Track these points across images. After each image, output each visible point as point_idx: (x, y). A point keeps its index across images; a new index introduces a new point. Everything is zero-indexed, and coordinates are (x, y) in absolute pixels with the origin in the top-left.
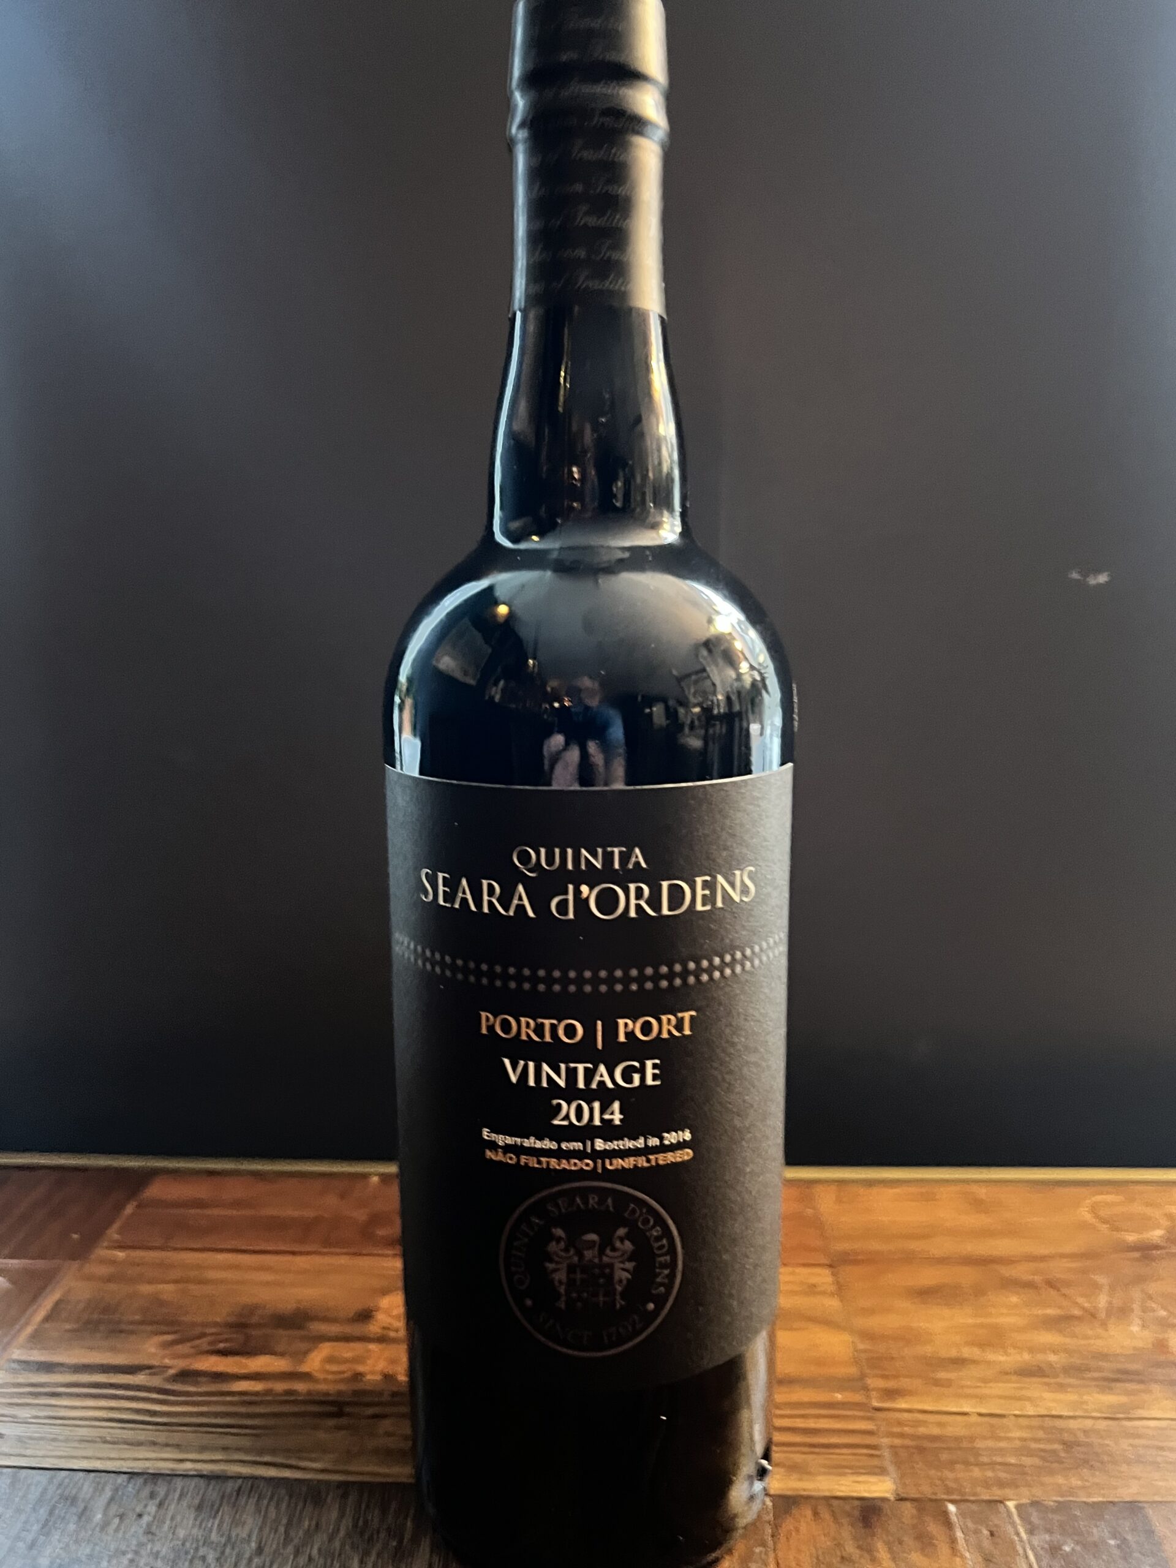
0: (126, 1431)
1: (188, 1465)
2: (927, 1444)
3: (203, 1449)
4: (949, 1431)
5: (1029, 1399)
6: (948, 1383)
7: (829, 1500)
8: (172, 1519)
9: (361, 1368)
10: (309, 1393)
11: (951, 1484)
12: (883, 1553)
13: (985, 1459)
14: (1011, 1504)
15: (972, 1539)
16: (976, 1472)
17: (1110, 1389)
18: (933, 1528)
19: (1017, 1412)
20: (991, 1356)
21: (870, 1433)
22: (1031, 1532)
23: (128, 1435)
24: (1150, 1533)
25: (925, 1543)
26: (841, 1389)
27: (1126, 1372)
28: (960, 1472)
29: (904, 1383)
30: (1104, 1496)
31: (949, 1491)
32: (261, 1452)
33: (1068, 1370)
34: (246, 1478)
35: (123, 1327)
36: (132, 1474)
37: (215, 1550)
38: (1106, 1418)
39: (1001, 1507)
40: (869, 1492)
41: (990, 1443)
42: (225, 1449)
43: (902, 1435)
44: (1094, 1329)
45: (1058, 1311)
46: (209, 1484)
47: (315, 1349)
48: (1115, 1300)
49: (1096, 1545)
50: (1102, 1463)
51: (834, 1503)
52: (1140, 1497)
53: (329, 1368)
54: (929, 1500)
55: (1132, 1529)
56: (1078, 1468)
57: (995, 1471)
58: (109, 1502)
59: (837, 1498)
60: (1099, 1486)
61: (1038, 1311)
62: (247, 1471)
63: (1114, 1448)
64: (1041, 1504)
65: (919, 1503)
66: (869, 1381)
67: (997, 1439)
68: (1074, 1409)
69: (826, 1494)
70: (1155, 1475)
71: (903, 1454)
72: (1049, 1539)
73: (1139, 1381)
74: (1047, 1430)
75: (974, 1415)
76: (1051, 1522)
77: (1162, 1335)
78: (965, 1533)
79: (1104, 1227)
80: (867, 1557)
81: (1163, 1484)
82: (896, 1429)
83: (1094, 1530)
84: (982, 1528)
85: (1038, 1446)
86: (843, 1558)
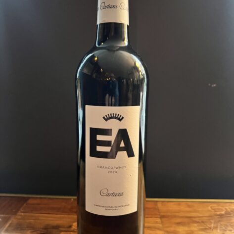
44: (211, 231)
45: (204, 227)
47: (60, 233)
48: (215, 225)
61: (200, 227)
77: (223, 232)
79: (213, 211)
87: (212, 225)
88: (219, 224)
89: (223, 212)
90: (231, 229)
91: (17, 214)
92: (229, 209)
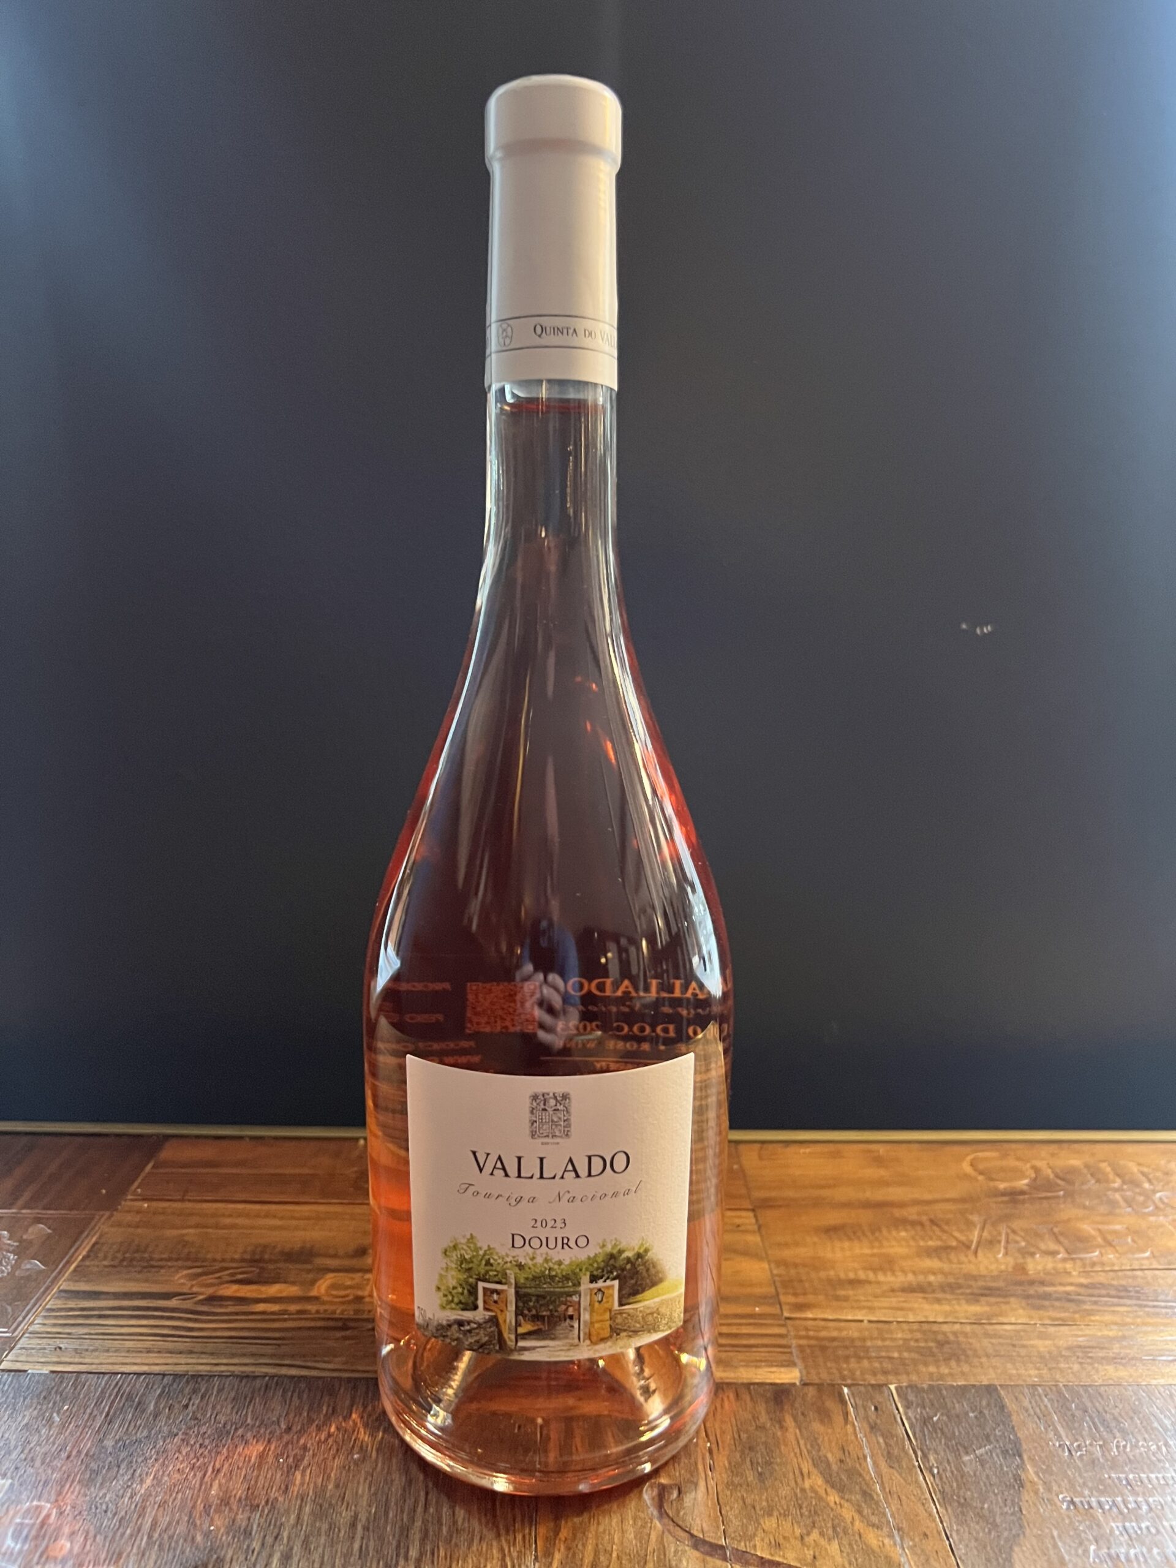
0: (166, 1343)
1: (223, 1368)
2: (827, 1344)
3: (233, 1355)
4: (844, 1333)
5: (911, 1309)
6: (846, 1299)
7: (748, 1386)
8: (214, 1407)
9: (360, 1293)
10: (318, 1312)
11: (846, 1373)
12: (789, 1421)
13: (873, 1354)
14: (892, 1387)
15: (861, 1411)
16: (866, 1363)
17: (977, 1301)
18: (831, 1404)
19: (900, 1320)
20: (881, 1277)
21: (780, 1336)
22: (907, 1407)
23: (170, 1346)
24: (1002, 1407)
25: (824, 1415)
26: (759, 1304)
27: (989, 1289)
28: (853, 1364)
29: (811, 1298)
30: (966, 1380)
31: (843, 1378)
32: (283, 1357)
33: (943, 1288)
34: (272, 1377)
35: (154, 1263)
36: (176, 1376)
37: (251, 1430)
38: (971, 1323)
39: (885, 1389)
40: (780, 1379)
41: (880, 1343)
42: (253, 1355)
43: (808, 1337)
44: (967, 1256)
45: (939, 1243)
46: (241, 1381)
47: (320, 1279)
48: (985, 1234)
49: (958, 1416)
50: (967, 1356)
51: (752, 1387)
52: (996, 1383)
53: (334, 1292)
54: (828, 1384)
55: (988, 1405)
56: (947, 1360)
57: (881, 1363)
58: (160, 1395)
59: (754, 1384)
60: (963, 1373)
61: (922, 1243)
62: (272, 1371)
63: (977, 1346)
64: (916, 1386)
65: (820, 1387)
66: (782, 1298)
67: (884, 1339)
68: (946, 1316)
69: (745, 1381)
70: (1009, 1366)
71: (808, 1351)
72: (921, 1413)
73: (999, 1296)
74: (924, 1332)
75: (866, 1322)
76: (923, 1400)
77: (1021, 1261)
78: (855, 1407)
79: (981, 1178)
80: (777, 1426)
81: (1014, 1372)
82: (803, 1333)
83: (957, 1405)
84: (869, 1403)
85: (916, 1345)
86: (758, 1428)
87: (975, 1235)
88: (1003, 1229)
89: (1023, 1183)
90: (1053, 1246)
91: (119, 1207)
92: (1050, 1168)
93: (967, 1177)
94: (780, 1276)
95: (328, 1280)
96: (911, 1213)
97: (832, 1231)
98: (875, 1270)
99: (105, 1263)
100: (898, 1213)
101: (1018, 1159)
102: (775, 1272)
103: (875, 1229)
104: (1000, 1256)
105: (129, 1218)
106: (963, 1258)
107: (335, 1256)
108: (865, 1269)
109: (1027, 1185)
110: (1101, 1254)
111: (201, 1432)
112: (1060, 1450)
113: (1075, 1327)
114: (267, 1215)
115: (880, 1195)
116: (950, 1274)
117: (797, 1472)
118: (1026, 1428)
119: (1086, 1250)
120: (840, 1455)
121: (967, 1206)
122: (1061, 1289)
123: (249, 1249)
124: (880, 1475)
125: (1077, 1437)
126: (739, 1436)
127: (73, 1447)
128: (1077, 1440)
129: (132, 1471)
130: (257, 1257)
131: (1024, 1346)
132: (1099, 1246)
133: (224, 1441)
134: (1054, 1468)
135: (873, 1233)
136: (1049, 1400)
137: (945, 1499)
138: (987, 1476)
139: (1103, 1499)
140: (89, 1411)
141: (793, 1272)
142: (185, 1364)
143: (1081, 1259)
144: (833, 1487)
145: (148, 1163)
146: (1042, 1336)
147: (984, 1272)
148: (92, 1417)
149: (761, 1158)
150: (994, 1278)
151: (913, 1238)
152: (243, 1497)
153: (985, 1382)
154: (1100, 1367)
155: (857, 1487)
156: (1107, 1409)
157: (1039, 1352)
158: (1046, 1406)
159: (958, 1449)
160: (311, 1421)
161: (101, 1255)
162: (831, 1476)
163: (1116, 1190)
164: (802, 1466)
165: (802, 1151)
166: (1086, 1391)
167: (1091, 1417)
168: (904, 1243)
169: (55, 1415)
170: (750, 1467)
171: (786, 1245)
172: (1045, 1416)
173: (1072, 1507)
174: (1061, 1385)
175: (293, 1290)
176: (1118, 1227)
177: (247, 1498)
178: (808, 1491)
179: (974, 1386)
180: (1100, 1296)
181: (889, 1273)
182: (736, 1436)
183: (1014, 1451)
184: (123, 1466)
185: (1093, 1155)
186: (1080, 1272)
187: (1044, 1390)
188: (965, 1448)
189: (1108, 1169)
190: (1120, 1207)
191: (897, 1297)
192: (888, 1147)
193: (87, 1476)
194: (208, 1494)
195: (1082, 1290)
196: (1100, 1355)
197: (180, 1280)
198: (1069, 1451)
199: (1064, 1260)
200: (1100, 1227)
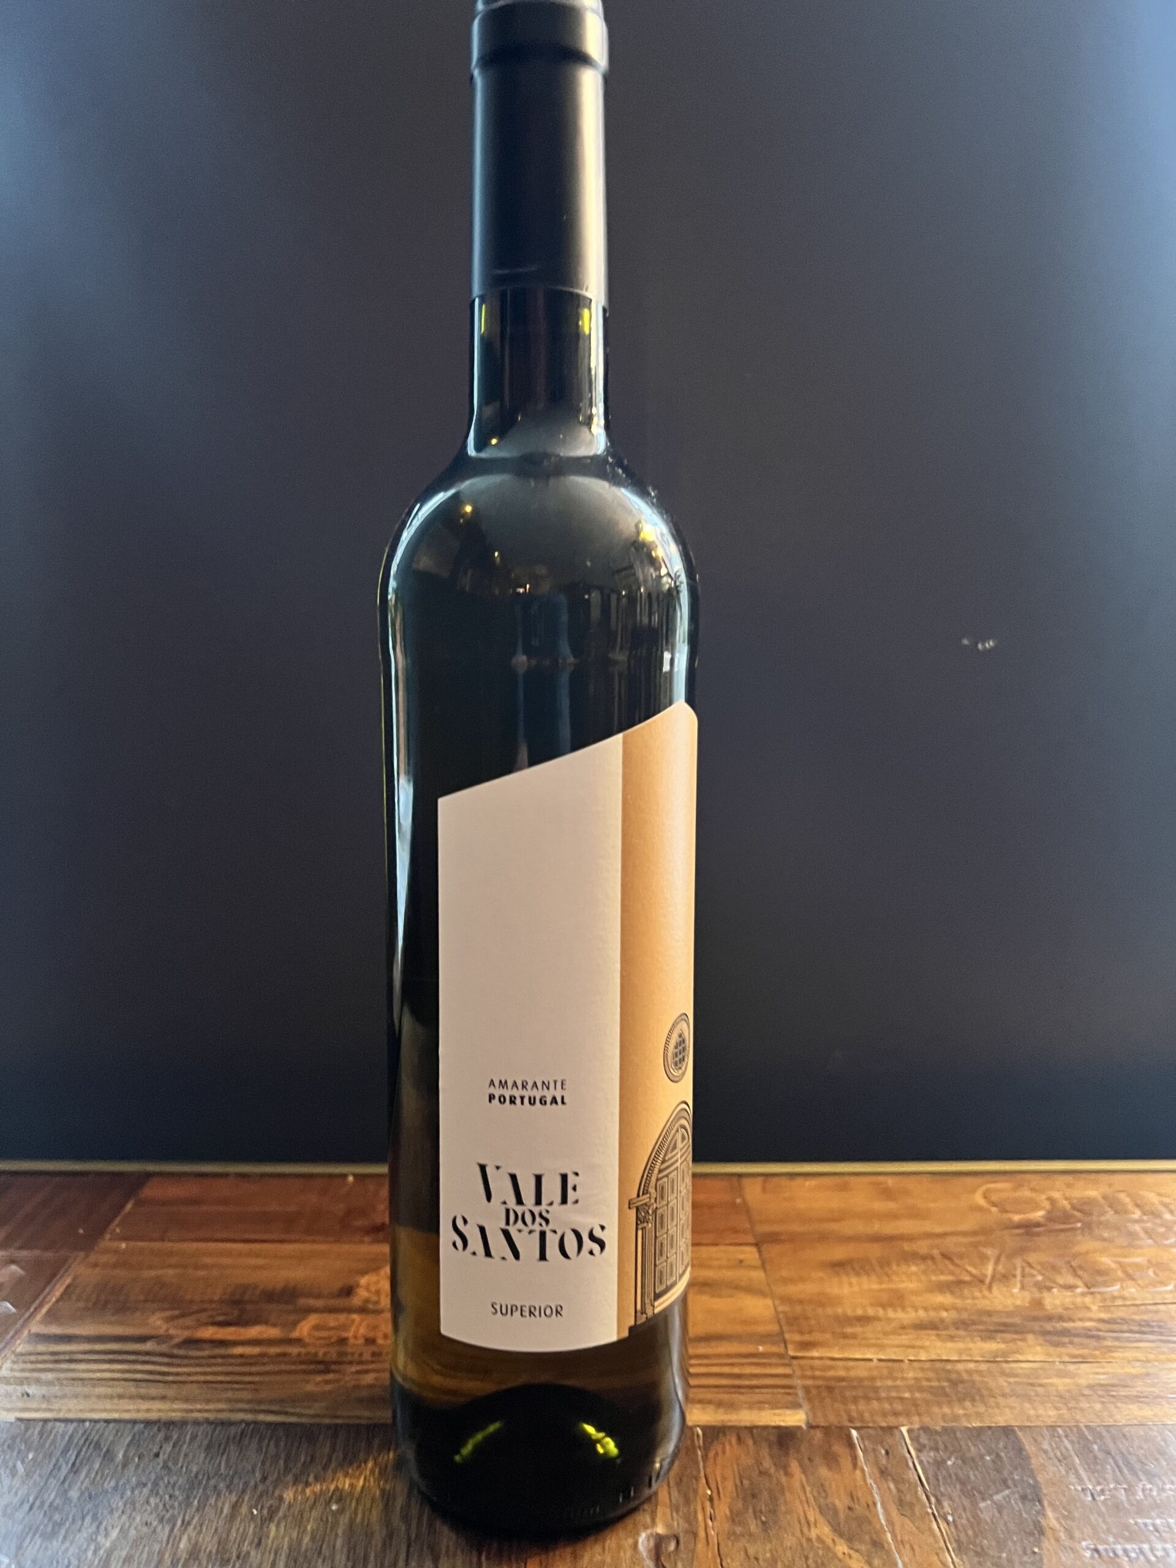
0: (139, 1389)
1: (197, 1414)
2: (833, 1383)
3: (208, 1401)
4: (852, 1374)
5: (923, 1347)
6: (854, 1336)
7: (750, 1429)
8: (186, 1455)
9: (345, 1335)
10: (299, 1354)
11: (854, 1414)
12: (794, 1466)
13: (883, 1395)
14: (904, 1429)
15: (871, 1456)
16: (875, 1404)
17: (992, 1338)
18: (838, 1448)
19: (911, 1358)
20: (891, 1314)
21: (786, 1376)
22: (919, 1450)
23: (143, 1391)
24: (1020, 1450)
25: (831, 1460)
26: (762, 1343)
27: (1005, 1325)
28: (862, 1406)
29: (817, 1336)
30: (981, 1421)
31: (851, 1420)
32: (260, 1402)
33: (956, 1325)
34: (248, 1424)
35: (129, 1305)
36: (148, 1423)
37: (225, 1480)
38: (987, 1362)
39: (896, 1432)
40: (784, 1422)
41: (889, 1383)
42: (229, 1400)
43: (814, 1378)
44: (981, 1291)
45: (950, 1278)
46: (215, 1429)
47: (303, 1319)
48: (1000, 1268)
49: (973, 1459)
50: (982, 1396)
51: (755, 1431)
52: (1013, 1423)
53: (317, 1334)
54: (836, 1427)
55: (1005, 1448)
56: (961, 1400)
57: (891, 1404)
58: (128, 1445)
59: (757, 1427)
60: (978, 1414)
61: (933, 1278)
62: (249, 1417)
63: (992, 1384)
64: (928, 1428)
65: (827, 1430)
66: (787, 1336)
67: (895, 1379)
68: (960, 1354)
69: (748, 1424)
70: (1027, 1405)
71: (814, 1392)
72: (935, 1456)
73: (1016, 1332)
74: (936, 1371)
75: (875, 1361)
76: (936, 1443)
77: (1037, 1295)
78: (864, 1451)
79: (994, 1209)
80: (782, 1472)
81: (1032, 1412)
82: (809, 1373)
83: (972, 1448)
84: (879, 1447)
85: (928, 1384)
86: (761, 1473)
87: (989, 1269)
88: (1018, 1262)
89: (1038, 1215)
90: (1071, 1280)
91: (96, 1248)
92: (1066, 1199)
93: (980, 1209)
94: (784, 1313)
95: (313, 1319)
96: (922, 1247)
97: (839, 1266)
98: (884, 1306)
99: (81, 1305)
100: (907, 1246)
101: (1033, 1190)
102: (780, 1309)
103: (884, 1263)
104: (1016, 1291)
105: (104, 1258)
106: (977, 1294)
107: (318, 1296)
108: (872, 1305)
109: (1043, 1217)
110: (1122, 1288)
111: (172, 1482)
112: (1082, 1495)
113: (1096, 1365)
114: (249, 1254)
115: (890, 1228)
116: (966, 1310)
117: (803, 1521)
118: (1046, 1471)
119: (1105, 1284)
120: (847, 1502)
121: (982, 1238)
122: (1079, 1324)
123: (229, 1290)
124: (890, 1522)
125: (1101, 1480)
126: (742, 1482)
127: (36, 1499)
128: (1099, 1484)
129: (97, 1523)
130: (237, 1297)
131: (1041, 1385)
132: (1121, 1280)
133: (195, 1493)
134: (1077, 1515)
135: (882, 1267)
136: (1072, 1442)
137: (960, 1549)
138: (1005, 1523)
139: (1128, 1547)
140: (54, 1460)
141: (798, 1309)
142: (156, 1410)
143: (1099, 1293)
144: (841, 1536)
145: (127, 1202)
146: (1061, 1374)
147: (999, 1308)
148: (57, 1467)
149: (764, 1190)
150: (1010, 1314)
151: (924, 1272)
152: (214, 1551)
153: (1003, 1424)
154: (1124, 1405)
155: (867, 1537)
156: (1131, 1449)
157: (1057, 1391)
158: (1066, 1448)
159: (974, 1495)
160: (287, 1470)
161: (74, 1297)
162: (839, 1524)
163: (1137, 1221)
164: (809, 1516)
165: (807, 1183)
166: (1108, 1432)
167: (1113, 1458)
168: (914, 1277)
169: (19, 1463)
170: (752, 1516)
171: (792, 1281)
172: (1064, 1459)
173: (1096, 1555)
174: (1081, 1425)
175: (273, 1332)
176: (1138, 1260)
177: (217, 1551)
178: (814, 1540)
179: (990, 1428)
180: (1122, 1332)
181: (899, 1310)
182: (738, 1482)
183: (1033, 1496)
184: (88, 1519)
185: (1110, 1185)
186: (1099, 1306)
187: (1065, 1431)
188: (980, 1493)
189: (1127, 1200)
190: (1140, 1239)
191: (906, 1334)
192: (897, 1179)
193: (49, 1529)
194: (178, 1547)
195: (1102, 1326)
196: (1122, 1393)
197: (157, 1322)
198: (1092, 1495)
199: (1083, 1294)
200: (1121, 1260)
